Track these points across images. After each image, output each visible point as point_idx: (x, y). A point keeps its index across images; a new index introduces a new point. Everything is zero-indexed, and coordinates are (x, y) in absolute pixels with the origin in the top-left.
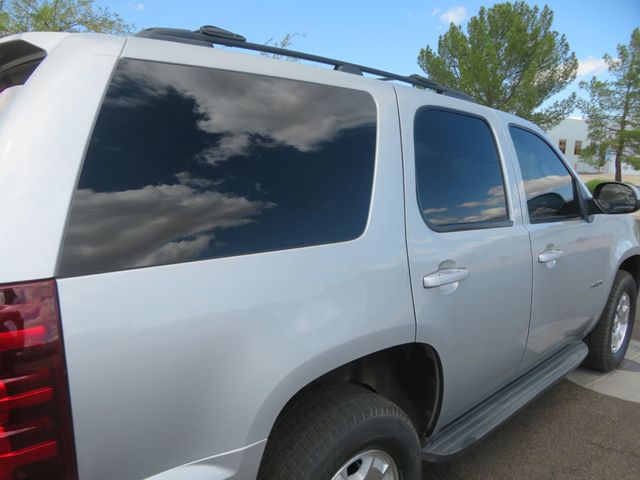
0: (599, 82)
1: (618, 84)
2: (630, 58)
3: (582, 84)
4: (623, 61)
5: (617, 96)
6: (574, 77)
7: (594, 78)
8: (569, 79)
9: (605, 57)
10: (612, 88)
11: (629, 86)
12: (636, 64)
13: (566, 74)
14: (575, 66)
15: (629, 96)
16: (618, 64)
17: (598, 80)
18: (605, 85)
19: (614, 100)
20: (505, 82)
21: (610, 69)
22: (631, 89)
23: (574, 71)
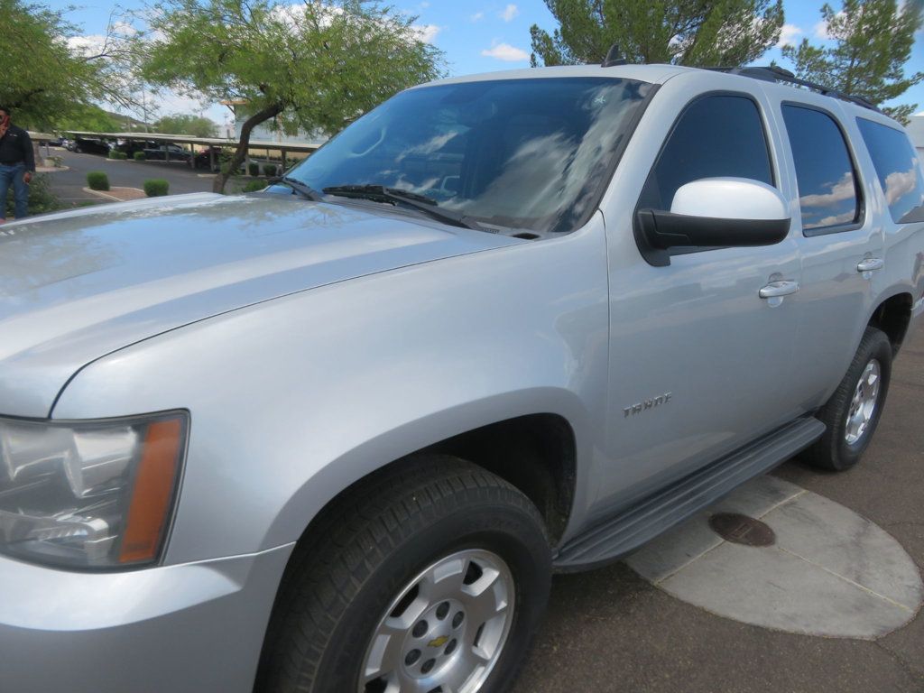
0: (811, 49)
1: (838, 53)
2: (860, 12)
3: (786, 49)
4: (849, 17)
5: (835, 72)
6: (777, 39)
7: (805, 42)
8: (769, 42)
9: (823, 10)
10: (830, 59)
11: (853, 57)
12: (866, 23)
13: (766, 33)
14: (780, 22)
15: (851, 72)
16: (841, 21)
17: (810, 44)
18: (819, 52)
19: (829, 79)
20: (674, 40)
21: (829, 28)
22: (856, 63)
23: (777, 29)
